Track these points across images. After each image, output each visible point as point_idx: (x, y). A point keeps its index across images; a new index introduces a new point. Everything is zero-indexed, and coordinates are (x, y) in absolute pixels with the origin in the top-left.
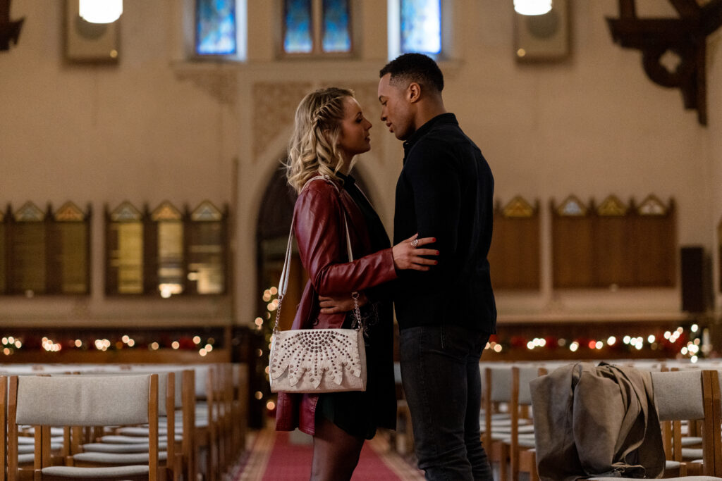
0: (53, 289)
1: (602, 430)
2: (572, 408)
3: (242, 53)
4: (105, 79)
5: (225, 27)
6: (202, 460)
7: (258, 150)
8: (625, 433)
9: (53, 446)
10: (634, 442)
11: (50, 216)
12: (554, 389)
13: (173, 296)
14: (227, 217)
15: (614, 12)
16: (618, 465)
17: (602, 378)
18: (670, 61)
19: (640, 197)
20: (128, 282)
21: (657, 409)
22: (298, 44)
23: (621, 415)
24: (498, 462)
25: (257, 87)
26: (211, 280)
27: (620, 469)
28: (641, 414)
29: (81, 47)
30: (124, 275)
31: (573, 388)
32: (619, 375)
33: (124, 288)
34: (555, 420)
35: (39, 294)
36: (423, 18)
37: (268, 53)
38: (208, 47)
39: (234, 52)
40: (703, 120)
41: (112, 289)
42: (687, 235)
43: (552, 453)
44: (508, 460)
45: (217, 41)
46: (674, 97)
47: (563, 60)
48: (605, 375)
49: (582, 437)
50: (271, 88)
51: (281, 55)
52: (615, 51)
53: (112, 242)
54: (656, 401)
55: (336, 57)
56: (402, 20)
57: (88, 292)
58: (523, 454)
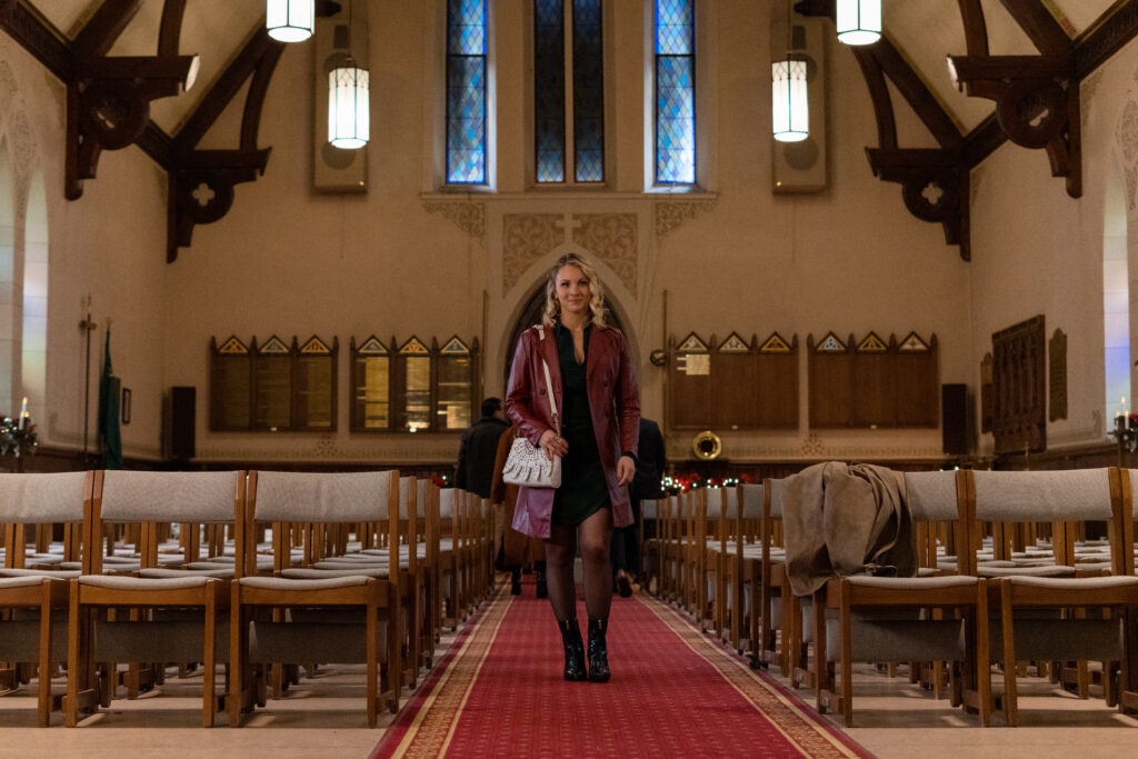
0: (297, 425)
1: (853, 529)
2: (822, 508)
3: (492, 185)
4: (352, 208)
5: (476, 157)
6: (446, 582)
7: (508, 284)
8: (877, 533)
9: (292, 558)
10: (887, 543)
11: (295, 348)
12: (805, 490)
13: (419, 431)
14: (476, 351)
15: (875, 144)
16: (870, 565)
17: (853, 476)
18: (932, 194)
19: (901, 334)
20: (374, 418)
21: (910, 510)
22: (550, 175)
23: (873, 515)
24: (748, 582)
25: (507, 217)
26: (459, 418)
27: (871, 569)
28: (894, 514)
29: (328, 177)
30: (370, 410)
31: (824, 487)
32: (870, 474)
33: (369, 424)
34: (805, 520)
35: (283, 429)
36: (679, 149)
37: (520, 184)
38: (457, 176)
39: (485, 182)
40: (966, 255)
41: (357, 425)
42: (948, 374)
43: (802, 554)
44: (760, 578)
45: (467, 172)
46: (937, 230)
47: (822, 192)
48: (857, 474)
49: (833, 536)
50: (523, 219)
51: (533, 185)
52: (876, 182)
53: (358, 376)
54: (909, 501)
55: (589, 188)
56: (656, 150)
57: (333, 428)
58: (774, 567)
